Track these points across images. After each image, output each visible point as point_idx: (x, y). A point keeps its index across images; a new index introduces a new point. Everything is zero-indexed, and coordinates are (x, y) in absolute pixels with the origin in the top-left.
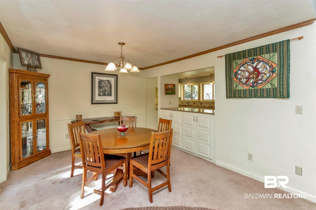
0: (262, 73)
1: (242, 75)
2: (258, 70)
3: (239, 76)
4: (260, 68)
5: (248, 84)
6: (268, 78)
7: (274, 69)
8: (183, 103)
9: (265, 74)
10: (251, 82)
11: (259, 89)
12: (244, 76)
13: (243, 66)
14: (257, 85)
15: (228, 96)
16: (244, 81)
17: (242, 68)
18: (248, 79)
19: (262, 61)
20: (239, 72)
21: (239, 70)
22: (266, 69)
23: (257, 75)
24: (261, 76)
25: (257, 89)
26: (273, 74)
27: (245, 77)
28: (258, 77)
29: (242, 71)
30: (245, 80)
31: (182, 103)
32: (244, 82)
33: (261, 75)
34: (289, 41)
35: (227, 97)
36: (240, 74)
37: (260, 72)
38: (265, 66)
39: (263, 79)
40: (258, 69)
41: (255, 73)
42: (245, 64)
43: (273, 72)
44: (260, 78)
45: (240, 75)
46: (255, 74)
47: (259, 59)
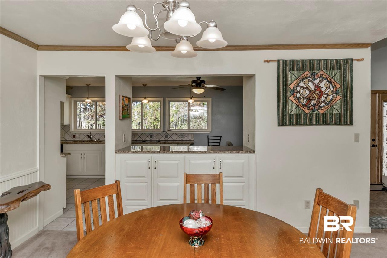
0: (325, 94)
1: (302, 94)
2: (321, 90)
3: (298, 95)
4: (323, 87)
5: (309, 106)
6: (331, 100)
7: (337, 91)
8: (77, 136)
9: (328, 95)
10: (312, 103)
11: (321, 115)
12: (304, 95)
13: (303, 81)
14: (319, 108)
15: (281, 123)
16: (304, 102)
17: (302, 84)
18: (308, 100)
19: (326, 78)
20: (298, 89)
21: (298, 86)
22: (329, 89)
23: (320, 96)
24: (325, 97)
25: (319, 114)
26: (337, 96)
27: (305, 97)
28: (320, 98)
29: (301, 87)
30: (305, 100)
31: (74, 136)
32: (304, 104)
33: (323, 96)
34: (353, 61)
35: (279, 125)
36: (299, 92)
37: (323, 92)
38: (329, 85)
39: (326, 101)
40: (320, 88)
41: (318, 92)
42: (305, 79)
43: (337, 94)
44: (323, 99)
45: (300, 94)
46: (317, 94)
47: (323, 75)
